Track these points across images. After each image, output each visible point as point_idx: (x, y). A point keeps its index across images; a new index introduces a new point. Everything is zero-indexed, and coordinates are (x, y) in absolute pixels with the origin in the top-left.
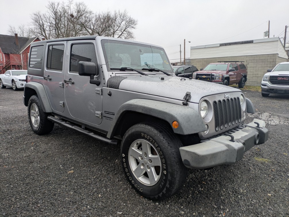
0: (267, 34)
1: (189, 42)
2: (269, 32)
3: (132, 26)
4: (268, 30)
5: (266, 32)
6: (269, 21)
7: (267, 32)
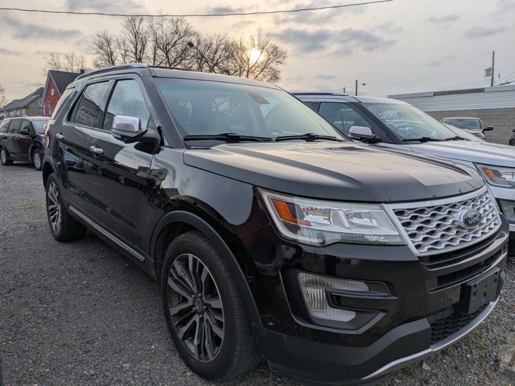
0: (490, 72)
1: (364, 85)
2: (493, 69)
3: (279, 60)
4: (491, 67)
5: (487, 69)
6: (494, 52)
7: (490, 69)
